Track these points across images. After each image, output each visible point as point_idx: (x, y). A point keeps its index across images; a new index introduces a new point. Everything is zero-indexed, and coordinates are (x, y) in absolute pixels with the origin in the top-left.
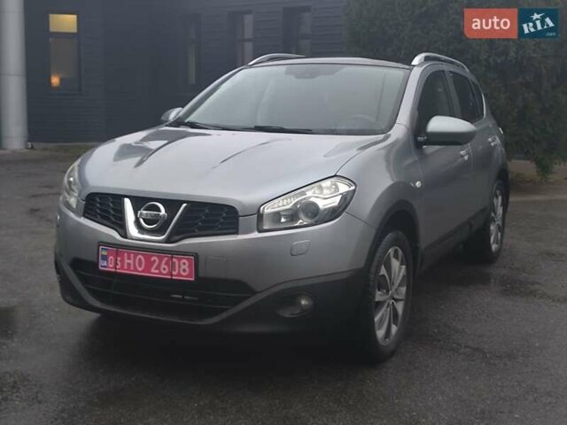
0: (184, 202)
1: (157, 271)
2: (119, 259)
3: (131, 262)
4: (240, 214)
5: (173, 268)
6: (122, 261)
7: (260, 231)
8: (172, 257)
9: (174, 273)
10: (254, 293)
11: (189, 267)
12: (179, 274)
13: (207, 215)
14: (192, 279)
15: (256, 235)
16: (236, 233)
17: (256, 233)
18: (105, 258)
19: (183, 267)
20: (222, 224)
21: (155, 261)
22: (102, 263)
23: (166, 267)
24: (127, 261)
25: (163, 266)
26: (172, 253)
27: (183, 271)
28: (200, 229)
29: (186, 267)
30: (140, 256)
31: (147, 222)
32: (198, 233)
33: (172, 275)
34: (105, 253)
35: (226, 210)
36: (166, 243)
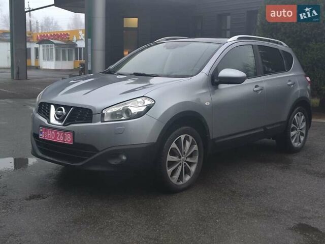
0: (72, 107)
1: (59, 139)
3: (50, 134)
4: (93, 113)
5: (64, 138)
6: (47, 134)
7: (102, 122)
8: (65, 133)
9: (65, 140)
10: (98, 151)
11: (71, 138)
12: (67, 141)
13: (81, 113)
14: (72, 143)
15: (100, 123)
16: (91, 122)
17: (100, 122)
18: (41, 133)
20: (86, 118)
21: (58, 134)
22: (41, 135)
25: (61, 137)
26: (65, 131)
27: (68, 139)
28: (78, 120)
29: (69, 138)
30: (53, 132)
31: (58, 116)
32: (76, 121)
34: (41, 130)
35: (88, 111)
36: (63, 126)
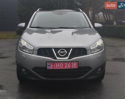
0: (71, 48)
1: (67, 67)
2: (54, 65)
3: (58, 66)
4: (87, 50)
8: (72, 63)
11: (76, 65)
12: (73, 67)
14: (77, 68)
15: (91, 55)
19: (74, 65)
21: (66, 64)
23: (70, 66)
24: (57, 66)
25: (69, 65)
30: (61, 64)
33: (71, 67)
